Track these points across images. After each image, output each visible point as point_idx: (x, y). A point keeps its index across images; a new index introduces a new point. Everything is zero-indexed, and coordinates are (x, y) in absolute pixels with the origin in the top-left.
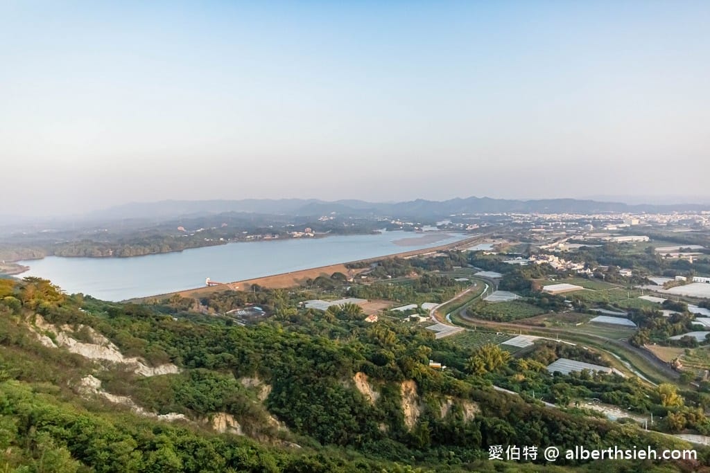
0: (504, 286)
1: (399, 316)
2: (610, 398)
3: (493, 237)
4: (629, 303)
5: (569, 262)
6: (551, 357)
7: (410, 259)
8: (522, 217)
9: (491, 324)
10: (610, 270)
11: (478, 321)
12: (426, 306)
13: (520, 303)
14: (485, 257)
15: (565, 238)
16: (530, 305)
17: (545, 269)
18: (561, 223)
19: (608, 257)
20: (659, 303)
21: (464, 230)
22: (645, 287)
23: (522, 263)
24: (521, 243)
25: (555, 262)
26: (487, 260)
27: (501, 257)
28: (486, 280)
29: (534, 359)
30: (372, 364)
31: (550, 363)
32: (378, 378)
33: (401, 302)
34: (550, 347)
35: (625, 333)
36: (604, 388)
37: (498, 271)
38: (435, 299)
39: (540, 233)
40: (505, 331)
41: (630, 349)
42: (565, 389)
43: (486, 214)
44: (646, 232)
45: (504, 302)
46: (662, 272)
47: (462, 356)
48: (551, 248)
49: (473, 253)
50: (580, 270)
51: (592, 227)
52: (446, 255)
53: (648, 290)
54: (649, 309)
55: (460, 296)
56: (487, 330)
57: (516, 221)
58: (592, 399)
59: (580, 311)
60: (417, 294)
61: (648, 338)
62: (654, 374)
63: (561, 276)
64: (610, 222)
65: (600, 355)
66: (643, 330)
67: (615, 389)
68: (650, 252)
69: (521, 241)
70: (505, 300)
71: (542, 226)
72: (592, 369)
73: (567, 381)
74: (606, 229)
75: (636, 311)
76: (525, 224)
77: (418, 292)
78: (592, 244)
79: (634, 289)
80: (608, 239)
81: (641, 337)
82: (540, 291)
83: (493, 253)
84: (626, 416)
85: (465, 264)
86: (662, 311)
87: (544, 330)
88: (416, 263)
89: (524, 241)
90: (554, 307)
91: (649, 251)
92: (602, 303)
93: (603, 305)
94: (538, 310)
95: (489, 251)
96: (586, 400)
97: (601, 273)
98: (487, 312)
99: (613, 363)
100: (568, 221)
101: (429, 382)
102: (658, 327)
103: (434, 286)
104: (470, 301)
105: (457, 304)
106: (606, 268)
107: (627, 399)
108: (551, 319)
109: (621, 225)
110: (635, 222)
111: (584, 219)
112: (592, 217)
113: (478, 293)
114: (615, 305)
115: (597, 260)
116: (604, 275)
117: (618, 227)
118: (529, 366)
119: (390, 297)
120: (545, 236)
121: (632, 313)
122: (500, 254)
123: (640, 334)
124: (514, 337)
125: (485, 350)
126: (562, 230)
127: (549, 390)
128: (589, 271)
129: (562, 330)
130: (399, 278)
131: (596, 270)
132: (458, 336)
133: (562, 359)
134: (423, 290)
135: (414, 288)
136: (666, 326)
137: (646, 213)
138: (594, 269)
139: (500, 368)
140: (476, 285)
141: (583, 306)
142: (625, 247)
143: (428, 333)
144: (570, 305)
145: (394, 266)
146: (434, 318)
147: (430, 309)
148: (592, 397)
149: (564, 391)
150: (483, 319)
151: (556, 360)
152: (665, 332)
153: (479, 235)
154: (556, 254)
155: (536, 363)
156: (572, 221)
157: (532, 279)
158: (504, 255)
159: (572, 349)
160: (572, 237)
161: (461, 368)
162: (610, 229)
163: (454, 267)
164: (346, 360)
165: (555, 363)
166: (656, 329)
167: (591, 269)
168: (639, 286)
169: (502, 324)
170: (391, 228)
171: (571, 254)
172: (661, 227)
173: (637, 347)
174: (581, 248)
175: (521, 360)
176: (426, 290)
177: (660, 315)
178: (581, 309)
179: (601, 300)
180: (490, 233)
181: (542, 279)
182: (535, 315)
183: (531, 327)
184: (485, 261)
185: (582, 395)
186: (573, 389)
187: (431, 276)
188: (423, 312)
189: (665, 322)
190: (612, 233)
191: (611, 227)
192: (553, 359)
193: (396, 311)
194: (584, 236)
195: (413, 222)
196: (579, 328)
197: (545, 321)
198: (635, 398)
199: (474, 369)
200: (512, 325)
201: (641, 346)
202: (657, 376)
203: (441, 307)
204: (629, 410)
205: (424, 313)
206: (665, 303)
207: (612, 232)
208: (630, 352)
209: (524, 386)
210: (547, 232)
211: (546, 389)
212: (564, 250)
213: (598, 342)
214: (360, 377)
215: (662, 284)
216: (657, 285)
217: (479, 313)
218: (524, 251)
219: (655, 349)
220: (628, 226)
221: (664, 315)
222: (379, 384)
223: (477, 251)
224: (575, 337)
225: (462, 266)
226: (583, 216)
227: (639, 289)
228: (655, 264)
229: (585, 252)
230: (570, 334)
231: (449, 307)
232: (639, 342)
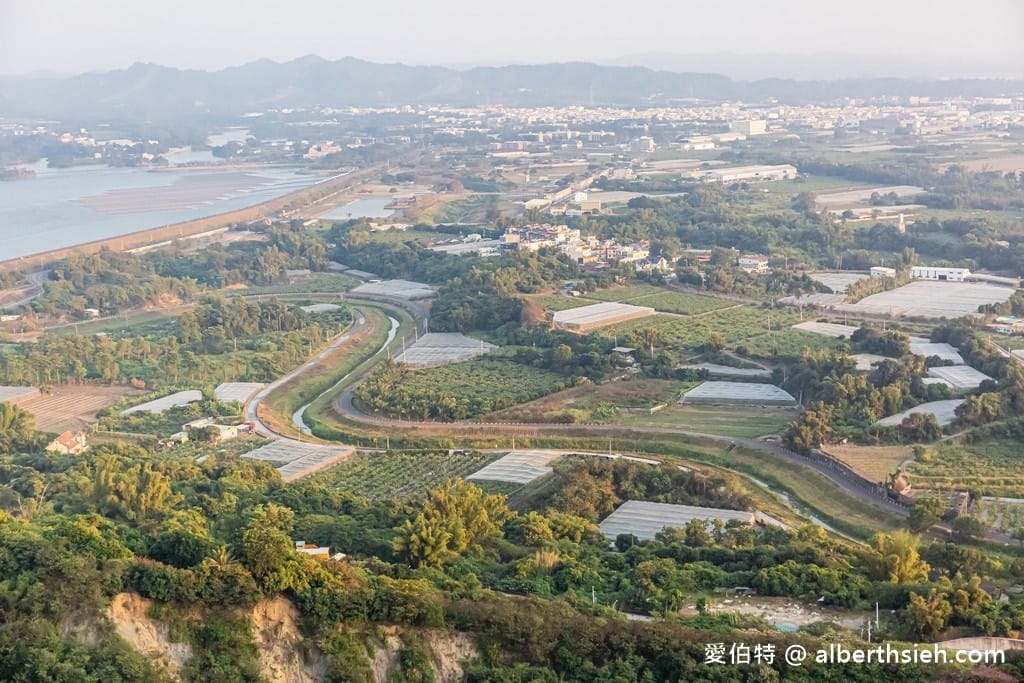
0: (444, 318)
1: (149, 428)
2: (776, 581)
3: (386, 180)
4: (775, 343)
5: (609, 243)
6: (604, 499)
7: (151, 256)
8: (457, 116)
9: (427, 429)
10: (715, 259)
11: (390, 423)
12: (228, 393)
13: (496, 363)
14: (379, 240)
15: (586, 176)
16: (526, 369)
17: (550, 266)
18: (569, 134)
19: (705, 223)
20: (842, 337)
21: (296, 159)
22: (805, 299)
23: (485, 249)
24: (470, 193)
25: (577, 246)
26: (384, 246)
27: (422, 237)
28: (389, 308)
29: (561, 508)
30: (160, 564)
31: (604, 515)
32: (181, 601)
33: (149, 387)
34: (598, 474)
35: (769, 422)
36: (754, 560)
37: (419, 276)
38: (252, 371)
39: (516, 162)
40: (466, 443)
41: (790, 461)
42: (664, 574)
43: (355, 111)
44: (786, 153)
45: (450, 365)
46: (839, 259)
47: (374, 521)
48: (553, 205)
49: (338, 231)
50: (643, 262)
51: (652, 143)
52: (258, 238)
53: (813, 307)
54: (824, 354)
55: (322, 356)
56: (417, 445)
57: (447, 131)
58: (732, 590)
59: (655, 374)
60: (196, 359)
61: (829, 429)
62: (850, 515)
63: (595, 281)
64: (694, 127)
65: (721, 482)
66: (817, 409)
67: (779, 560)
68: (806, 208)
69: (467, 188)
70: (455, 358)
71: (520, 144)
72: (712, 518)
73: (662, 554)
74: (687, 147)
75: (791, 361)
76: (471, 138)
77: (198, 352)
78: (660, 190)
79: (780, 306)
80: (696, 174)
81: (813, 425)
82: (544, 326)
83: (398, 226)
84: (816, 618)
85: (320, 261)
86: (853, 357)
87: (571, 433)
88: (172, 267)
89: (477, 189)
90: (589, 368)
91: (802, 204)
92: (709, 346)
93: (709, 352)
94: (546, 380)
95: (386, 221)
96: (719, 594)
97: (696, 269)
98: (411, 396)
99: (755, 499)
100: (586, 127)
101: (333, 596)
102: (849, 397)
103: (238, 332)
104: (354, 368)
105: (318, 379)
106: (704, 253)
107: (813, 578)
108: (585, 401)
109: (724, 138)
110: (758, 128)
111: (628, 121)
112: (647, 114)
113: (374, 343)
114: (741, 352)
115: (680, 234)
116: (702, 274)
117: (716, 142)
118: (554, 529)
119: (108, 373)
120: (533, 171)
121: (784, 369)
122: (418, 228)
123: (809, 419)
124: (495, 457)
125: (442, 497)
126: (573, 154)
127: (626, 581)
128: (663, 265)
129: (619, 426)
130: (125, 313)
131: (680, 263)
132: (339, 470)
133: (630, 503)
134: (210, 347)
135: (180, 341)
136: (868, 393)
137: (780, 103)
138: (674, 260)
139: (484, 544)
140: (362, 321)
141: (662, 360)
142: (742, 197)
143: (257, 469)
144: (630, 359)
145: (103, 278)
146: (259, 427)
147: (242, 400)
148: (733, 585)
149: (662, 580)
150: (404, 417)
151: (616, 506)
152: (867, 410)
153: (346, 173)
154: (571, 223)
155: (571, 520)
156: (597, 127)
157: (519, 295)
158: (429, 229)
159: (653, 474)
160: (605, 173)
161: (384, 552)
162: (698, 147)
163: (289, 273)
164: (79, 563)
165: (616, 516)
166: (846, 402)
167: (669, 259)
168: (792, 298)
169: (458, 425)
170: (62, 156)
171: (611, 221)
172: (820, 140)
173: (804, 452)
174: (632, 203)
175: (533, 514)
176: (219, 345)
177: (850, 368)
178: (656, 369)
179: (704, 340)
180: (378, 167)
181: (547, 293)
182: (541, 394)
183: (535, 427)
184: (379, 249)
185: (707, 584)
186: (682, 572)
187: (229, 301)
188: (222, 410)
189: (864, 385)
190: (705, 160)
191: (701, 143)
192: (610, 505)
193: (140, 414)
194: (636, 168)
195: (133, 138)
196: (657, 420)
197: (570, 406)
198: (830, 572)
199: (421, 551)
200: (486, 426)
201: (814, 450)
202: (856, 520)
203: (273, 392)
204: (824, 604)
205: (225, 413)
206: (855, 337)
207: (705, 155)
208: (790, 467)
209: (560, 578)
210: (536, 161)
211: (619, 581)
212: (589, 208)
213: (708, 450)
214: (125, 605)
215: (842, 289)
216: (831, 292)
217: (390, 400)
218: (482, 215)
219: (845, 453)
220: (743, 138)
221: (858, 367)
222: (186, 618)
223: (352, 223)
224: (651, 442)
225: (313, 267)
226: (624, 114)
227: (791, 305)
228: (818, 238)
229: (646, 213)
230: (638, 435)
231: (295, 391)
232: (809, 439)
